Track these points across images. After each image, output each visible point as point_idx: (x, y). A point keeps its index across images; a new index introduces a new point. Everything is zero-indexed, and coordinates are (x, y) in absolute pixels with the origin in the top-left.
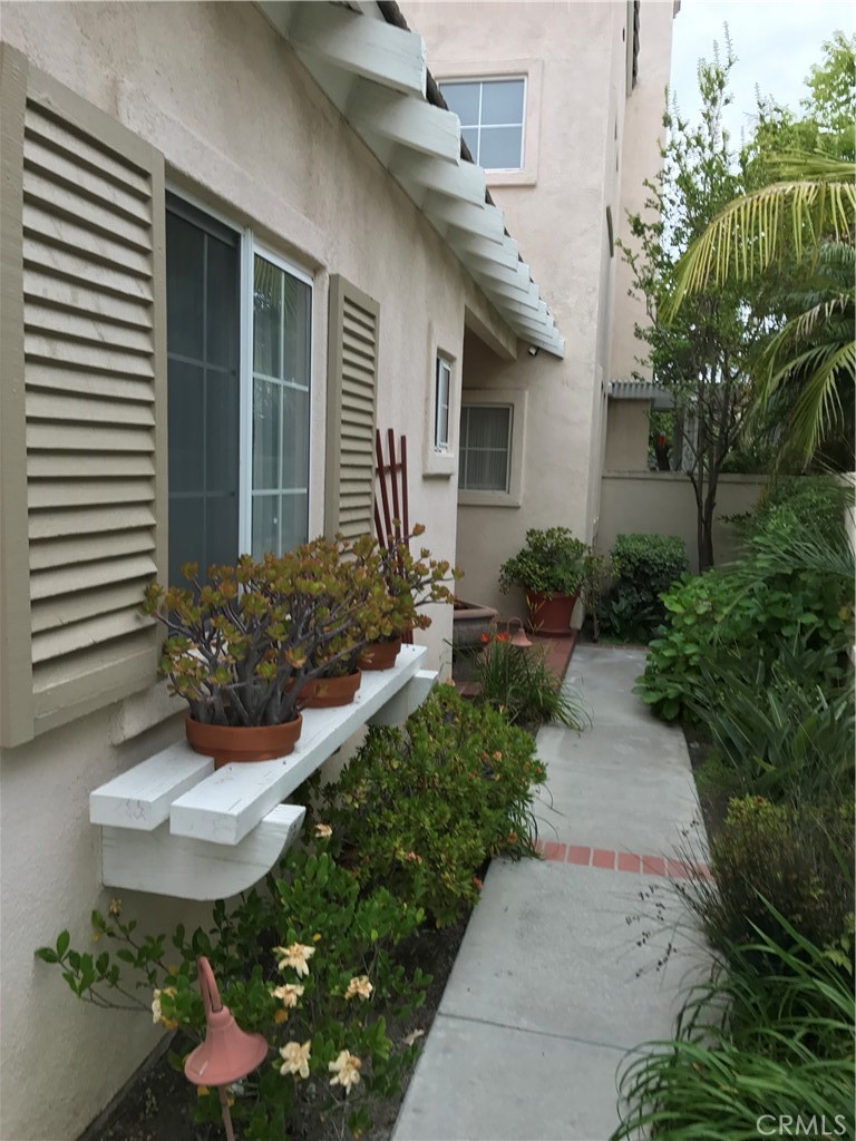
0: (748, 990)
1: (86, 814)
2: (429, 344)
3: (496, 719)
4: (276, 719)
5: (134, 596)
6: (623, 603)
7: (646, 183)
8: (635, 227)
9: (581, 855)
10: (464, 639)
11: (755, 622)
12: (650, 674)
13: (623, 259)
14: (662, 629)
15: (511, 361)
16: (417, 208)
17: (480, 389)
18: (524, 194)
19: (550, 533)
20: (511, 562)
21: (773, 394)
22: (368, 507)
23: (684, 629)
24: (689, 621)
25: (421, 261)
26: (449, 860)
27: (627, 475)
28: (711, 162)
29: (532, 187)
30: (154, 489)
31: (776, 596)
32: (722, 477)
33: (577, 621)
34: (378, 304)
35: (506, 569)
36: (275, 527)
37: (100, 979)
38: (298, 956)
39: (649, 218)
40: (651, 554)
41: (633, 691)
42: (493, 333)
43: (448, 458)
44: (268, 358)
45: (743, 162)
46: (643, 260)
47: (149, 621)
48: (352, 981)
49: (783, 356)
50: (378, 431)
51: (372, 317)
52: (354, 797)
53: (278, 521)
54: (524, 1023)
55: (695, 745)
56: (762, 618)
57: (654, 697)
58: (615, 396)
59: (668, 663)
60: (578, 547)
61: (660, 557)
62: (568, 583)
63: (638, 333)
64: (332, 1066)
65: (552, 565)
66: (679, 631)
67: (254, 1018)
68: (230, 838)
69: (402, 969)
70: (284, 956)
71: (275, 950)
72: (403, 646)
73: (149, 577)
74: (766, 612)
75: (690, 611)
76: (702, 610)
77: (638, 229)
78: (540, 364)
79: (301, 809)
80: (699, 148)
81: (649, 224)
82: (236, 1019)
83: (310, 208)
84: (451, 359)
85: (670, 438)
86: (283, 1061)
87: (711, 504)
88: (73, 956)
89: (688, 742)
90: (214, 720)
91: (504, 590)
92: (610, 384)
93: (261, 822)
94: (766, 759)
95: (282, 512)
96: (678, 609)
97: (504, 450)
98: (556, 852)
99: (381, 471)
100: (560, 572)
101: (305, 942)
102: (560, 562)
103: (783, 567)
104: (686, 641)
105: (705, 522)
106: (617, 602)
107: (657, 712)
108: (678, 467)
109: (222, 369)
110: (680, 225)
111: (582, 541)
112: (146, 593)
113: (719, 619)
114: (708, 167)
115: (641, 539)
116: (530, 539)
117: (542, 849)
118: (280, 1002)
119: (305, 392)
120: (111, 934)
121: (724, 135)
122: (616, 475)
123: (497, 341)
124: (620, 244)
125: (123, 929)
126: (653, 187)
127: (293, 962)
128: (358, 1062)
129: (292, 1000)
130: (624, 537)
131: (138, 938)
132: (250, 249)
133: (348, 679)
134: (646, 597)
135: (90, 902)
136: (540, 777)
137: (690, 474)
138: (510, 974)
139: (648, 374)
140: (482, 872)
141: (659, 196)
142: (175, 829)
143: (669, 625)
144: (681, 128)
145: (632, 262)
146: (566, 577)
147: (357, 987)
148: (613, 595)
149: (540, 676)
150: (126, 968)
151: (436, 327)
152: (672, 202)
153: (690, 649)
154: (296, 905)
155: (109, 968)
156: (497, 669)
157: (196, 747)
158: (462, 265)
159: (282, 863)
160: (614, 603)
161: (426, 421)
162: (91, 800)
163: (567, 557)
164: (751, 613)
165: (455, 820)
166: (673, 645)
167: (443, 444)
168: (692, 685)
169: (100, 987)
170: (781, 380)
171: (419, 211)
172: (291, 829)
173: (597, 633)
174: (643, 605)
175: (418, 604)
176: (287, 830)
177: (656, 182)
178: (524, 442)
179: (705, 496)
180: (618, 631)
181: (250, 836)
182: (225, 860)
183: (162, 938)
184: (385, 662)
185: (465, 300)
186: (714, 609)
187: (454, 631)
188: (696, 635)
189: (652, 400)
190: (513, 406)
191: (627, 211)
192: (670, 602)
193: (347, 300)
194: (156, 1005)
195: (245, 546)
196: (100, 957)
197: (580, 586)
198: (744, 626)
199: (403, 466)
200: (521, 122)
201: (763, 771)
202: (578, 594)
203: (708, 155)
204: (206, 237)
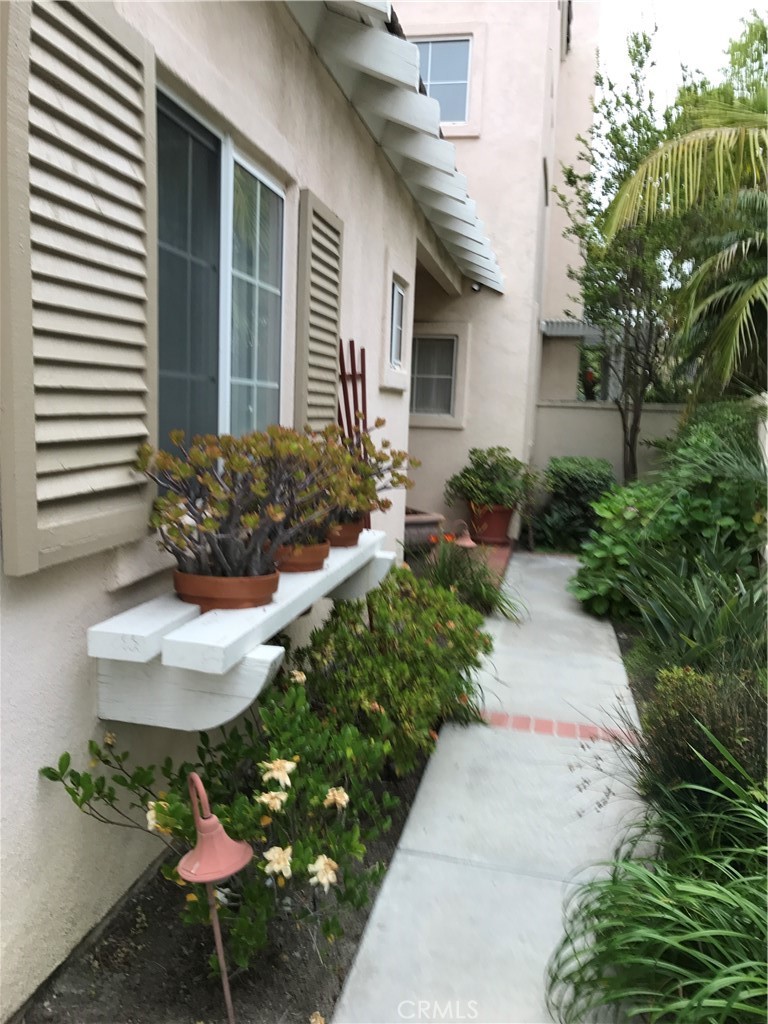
0: (680, 824)
1: (85, 648)
2: (386, 268)
3: (448, 597)
4: (255, 572)
5: (127, 454)
6: (556, 516)
7: (579, 139)
8: (569, 177)
9: (523, 723)
10: (414, 540)
11: (678, 525)
12: (582, 574)
13: (559, 204)
14: (593, 533)
15: (455, 296)
16: (376, 142)
17: (428, 322)
18: (468, 145)
19: (491, 452)
20: (456, 478)
21: (694, 325)
22: (332, 407)
23: (613, 533)
24: (617, 525)
25: (379, 192)
26: (409, 712)
27: (560, 404)
28: (638, 119)
29: (476, 138)
30: (146, 358)
31: (696, 503)
32: (645, 406)
33: (514, 531)
34: (342, 223)
35: (451, 484)
36: (249, 415)
37: (97, 799)
38: (281, 770)
39: (582, 169)
40: (582, 472)
41: (567, 589)
42: (441, 267)
43: (401, 374)
44: (245, 257)
45: (667, 117)
46: (575, 206)
47: (141, 478)
48: (330, 790)
49: (703, 291)
50: (341, 341)
51: (337, 233)
52: (323, 654)
53: (253, 409)
54: (476, 858)
55: (623, 636)
56: (684, 522)
57: (585, 594)
58: (548, 333)
59: (598, 563)
60: (516, 464)
61: (590, 475)
62: (506, 496)
63: (571, 274)
64: (311, 868)
65: (492, 480)
66: (608, 535)
67: (240, 827)
68: (218, 668)
69: (371, 794)
70: (268, 770)
71: (259, 764)
72: (365, 531)
73: (140, 439)
74: (688, 515)
75: (619, 516)
76: (629, 514)
77: (571, 179)
78: (483, 299)
79: (280, 650)
80: (628, 106)
81: (581, 175)
82: (225, 828)
83: (283, 125)
84: (404, 285)
85: (596, 375)
86: (267, 862)
87: (635, 429)
88: (74, 775)
89: (617, 631)
90: (200, 571)
91: (448, 504)
92: (544, 323)
93: (244, 658)
94: (692, 638)
95: (257, 401)
96: (607, 515)
97: (449, 377)
98: (500, 720)
99: (343, 378)
100: (499, 486)
101: (287, 758)
102: (498, 477)
103: (704, 475)
104: (616, 543)
105: (630, 444)
106: (550, 515)
107: (588, 608)
108: (605, 397)
109: (203, 263)
110: (610, 176)
111: (520, 459)
112: (139, 453)
113: (644, 523)
114: (635, 123)
115: (572, 460)
116: (473, 457)
117: (487, 717)
118: (265, 807)
119: (276, 295)
120: (107, 762)
121: (651, 94)
122: (550, 404)
123: (444, 276)
124: (555, 190)
125: (117, 759)
126: (585, 142)
127: (277, 775)
128: (334, 865)
129: (276, 805)
130: (556, 459)
131: (130, 768)
132: (230, 156)
133: (318, 547)
134: (576, 511)
135: (88, 732)
136: (488, 648)
137: (616, 402)
138: (462, 818)
139: (578, 310)
140: (437, 728)
141: (591, 150)
142: (166, 661)
143: (600, 531)
144: (611, 87)
145: (566, 206)
146: (504, 490)
147: (334, 795)
148: (547, 510)
149: (483, 573)
150: (121, 792)
151: (392, 252)
152: (602, 156)
153: (619, 550)
154: (277, 731)
155: (106, 790)
156: (444, 566)
157: (183, 597)
158: (415, 201)
159: (262, 699)
160: (547, 516)
161: (383, 339)
162: (89, 637)
163: (505, 473)
164: (675, 517)
165: (413, 678)
166: (603, 547)
167: (398, 362)
168: (620, 580)
169: (100, 805)
170: (701, 315)
171: (378, 145)
172: (272, 665)
173: (532, 542)
174: (574, 518)
175: (380, 490)
176: (268, 665)
177: (586, 136)
178: (468, 370)
179: (630, 422)
180: (551, 542)
181: (234, 670)
182: (211, 693)
183: (152, 768)
184: (350, 541)
185: (417, 234)
186: (641, 514)
187: (405, 535)
188: (625, 538)
189: (581, 338)
190: (457, 336)
191: (561, 163)
192: (600, 509)
193: (315, 214)
194: (151, 816)
195: (224, 428)
196: (98, 780)
197: (517, 500)
198: (668, 528)
199: (363, 376)
200: (466, 79)
201: (688, 647)
202: (515, 506)
203: (635, 112)
204: (191, 140)
